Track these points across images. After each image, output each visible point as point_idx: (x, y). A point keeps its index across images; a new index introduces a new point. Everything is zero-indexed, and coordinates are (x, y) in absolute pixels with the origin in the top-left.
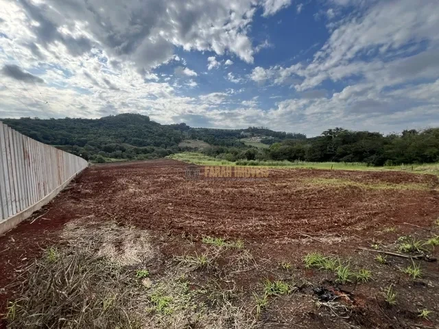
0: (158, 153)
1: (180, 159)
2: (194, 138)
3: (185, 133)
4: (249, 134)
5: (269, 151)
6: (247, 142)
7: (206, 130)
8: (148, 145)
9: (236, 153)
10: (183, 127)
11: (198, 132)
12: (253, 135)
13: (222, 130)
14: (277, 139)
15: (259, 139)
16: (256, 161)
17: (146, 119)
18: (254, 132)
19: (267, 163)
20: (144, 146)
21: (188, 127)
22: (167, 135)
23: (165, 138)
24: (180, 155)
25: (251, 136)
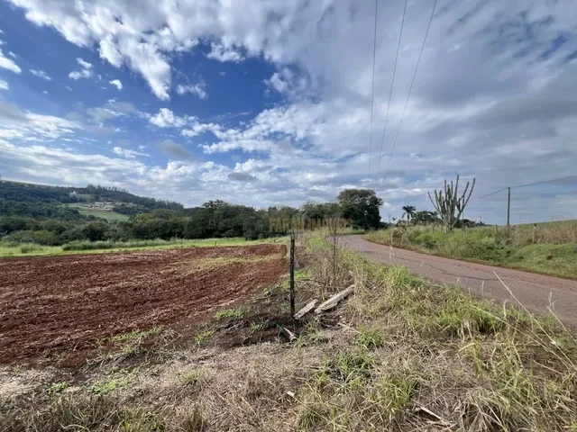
4: (88, 196)
5: (131, 225)
6: (85, 209)
9: (61, 230)
12: (97, 199)
14: (141, 207)
15: (109, 206)
16: (107, 242)
18: (98, 194)
19: (127, 244)
25: (93, 201)
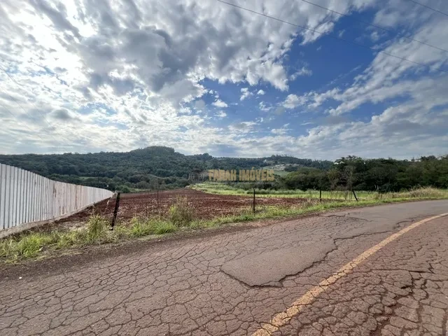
0: (179, 183)
1: (199, 189)
2: (216, 167)
3: (208, 163)
4: (271, 162)
7: (228, 160)
8: (172, 175)
10: (206, 157)
11: (220, 161)
12: (276, 163)
13: (244, 159)
15: (283, 167)
17: (171, 150)
18: (277, 160)
20: (168, 176)
21: (211, 157)
22: (190, 165)
23: (187, 168)
24: (199, 185)
25: (274, 164)
